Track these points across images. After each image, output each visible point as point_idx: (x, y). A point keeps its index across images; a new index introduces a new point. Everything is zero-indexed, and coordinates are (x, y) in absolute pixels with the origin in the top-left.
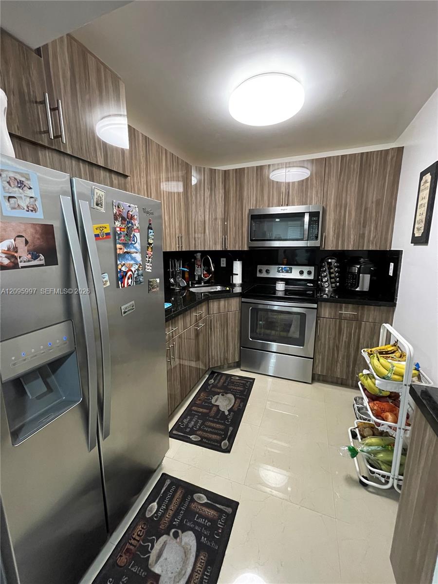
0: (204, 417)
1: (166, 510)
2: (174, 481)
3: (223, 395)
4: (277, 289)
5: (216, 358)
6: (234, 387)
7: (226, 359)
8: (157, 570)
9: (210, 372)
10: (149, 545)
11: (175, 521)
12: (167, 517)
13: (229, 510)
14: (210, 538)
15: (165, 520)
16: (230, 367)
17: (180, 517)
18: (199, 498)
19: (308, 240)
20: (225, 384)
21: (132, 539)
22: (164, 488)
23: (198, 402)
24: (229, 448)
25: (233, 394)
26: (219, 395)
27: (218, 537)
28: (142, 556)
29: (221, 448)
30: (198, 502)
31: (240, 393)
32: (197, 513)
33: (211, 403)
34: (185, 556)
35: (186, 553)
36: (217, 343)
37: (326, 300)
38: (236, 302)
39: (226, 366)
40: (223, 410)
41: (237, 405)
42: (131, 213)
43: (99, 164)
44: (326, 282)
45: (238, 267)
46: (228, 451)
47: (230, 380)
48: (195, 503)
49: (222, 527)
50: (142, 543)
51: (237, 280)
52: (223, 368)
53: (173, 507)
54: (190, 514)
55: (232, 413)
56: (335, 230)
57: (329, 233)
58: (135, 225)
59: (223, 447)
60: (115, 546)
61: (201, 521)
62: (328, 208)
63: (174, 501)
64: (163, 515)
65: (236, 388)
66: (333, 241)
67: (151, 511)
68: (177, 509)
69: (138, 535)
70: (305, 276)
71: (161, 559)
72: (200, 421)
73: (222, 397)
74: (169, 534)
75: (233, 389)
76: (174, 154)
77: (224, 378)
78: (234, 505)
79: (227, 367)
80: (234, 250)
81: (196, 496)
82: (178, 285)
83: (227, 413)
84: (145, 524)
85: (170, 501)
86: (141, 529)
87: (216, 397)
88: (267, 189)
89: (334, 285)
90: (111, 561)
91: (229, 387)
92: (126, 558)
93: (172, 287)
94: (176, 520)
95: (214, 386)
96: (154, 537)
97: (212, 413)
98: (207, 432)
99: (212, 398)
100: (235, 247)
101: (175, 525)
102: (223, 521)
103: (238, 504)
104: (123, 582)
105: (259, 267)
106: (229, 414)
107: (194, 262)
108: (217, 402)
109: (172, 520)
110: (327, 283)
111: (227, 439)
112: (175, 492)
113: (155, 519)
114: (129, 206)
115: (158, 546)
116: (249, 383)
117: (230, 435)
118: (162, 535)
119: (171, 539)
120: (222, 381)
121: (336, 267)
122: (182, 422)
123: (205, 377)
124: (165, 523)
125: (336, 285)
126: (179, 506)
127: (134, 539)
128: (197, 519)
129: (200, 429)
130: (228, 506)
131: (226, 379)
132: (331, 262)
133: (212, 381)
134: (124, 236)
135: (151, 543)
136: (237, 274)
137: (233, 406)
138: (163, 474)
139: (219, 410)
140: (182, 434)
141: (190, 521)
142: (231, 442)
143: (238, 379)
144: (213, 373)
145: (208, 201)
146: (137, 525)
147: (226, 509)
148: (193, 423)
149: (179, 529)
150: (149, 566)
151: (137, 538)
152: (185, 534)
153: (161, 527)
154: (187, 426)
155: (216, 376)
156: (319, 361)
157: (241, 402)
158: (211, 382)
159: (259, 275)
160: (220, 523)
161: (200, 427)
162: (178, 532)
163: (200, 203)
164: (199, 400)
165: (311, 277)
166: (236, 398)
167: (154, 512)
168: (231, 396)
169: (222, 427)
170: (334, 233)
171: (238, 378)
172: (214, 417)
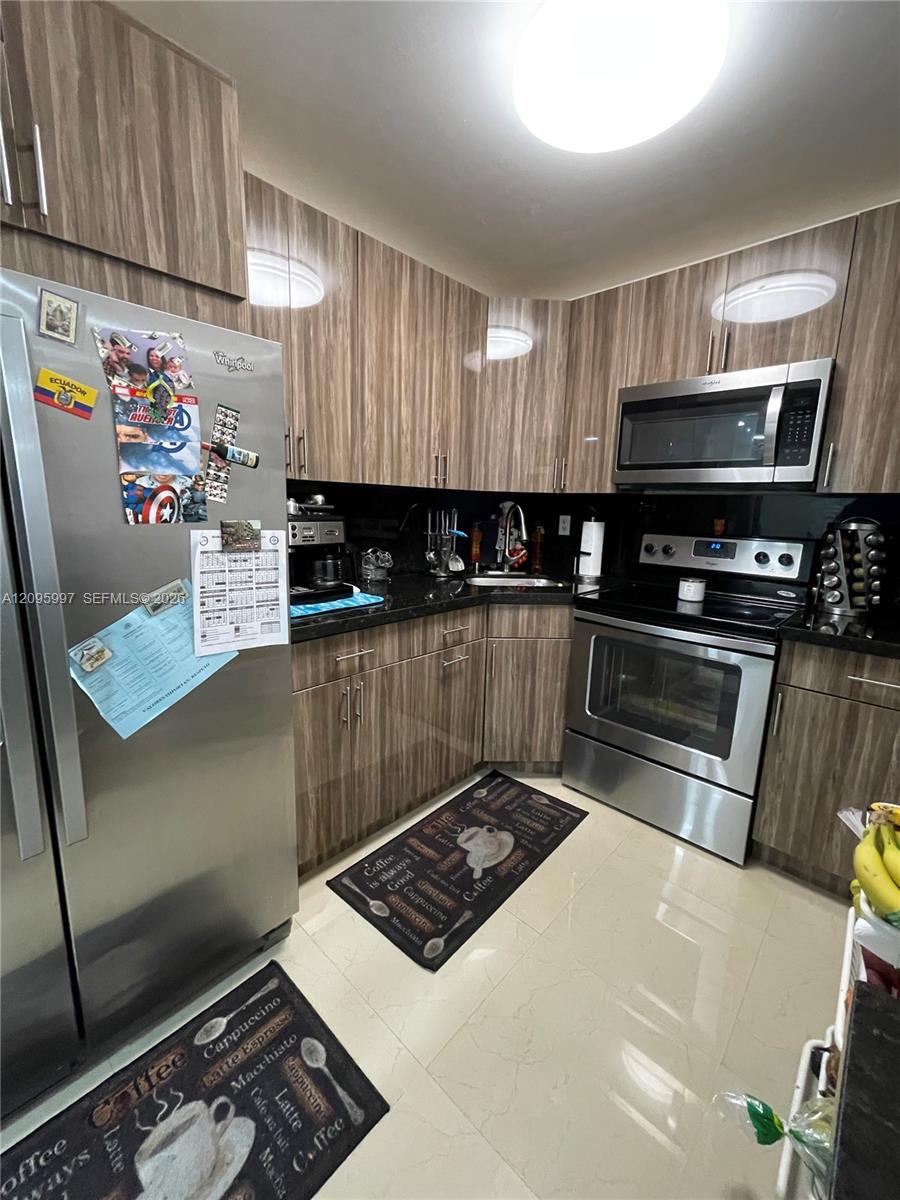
0: (423, 868)
1: (235, 1045)
2: (285, 988)
3: (490, 831)
4: (681, 596)
5: (501, 740)
6: (525, 820)
7: (526, 748)
8: (145, 1171)
9: (487, 772)
10: (163, 1106)
11: (237, 1081)
12: (227, 1063)
13: (357, 1115)
14: (282, 1162)
15: (221, 1068)
16: (539, 771)
17: (251, 1076)
18: (312, 1052)
19: (775, 466)
20: (508, 808)
21: (143, 1079)
22: (258, 995)
23: (428, 831)
24: (437, 961)
25: (514, 835)
26: (482, 827)
27: (297, 1169)
28: (138, 1125)
29: (422, 952)
30: (305, 1059)
31: (534, 836)
32: (288, 1085)
33: (454, 841)
34: (211, 1176)
35: (216, 1168)
36: (505, 706)
37: (826, 642)
38: (562, 616)
39: (529, 767)
40: (471, 865)
41: (510, 864)
42: (160, 354)
43: (153, 265)
44: (834, 588)
45: (593, 536)
46: (432, 965)
47: (526, 800)
48: (297, 1059)
49: (321, 1148)
50: (154, 1096)
51: (590, 567)
52: (523, 770)
53: (250, 1046)
54: (275, 1078)
55: (489, 879)
56: (872, 433)
57: (850, 443)
58: (179, 380)
59: (427, 953)
60: (111, 1074)
61: (286, 1107)
62: (853, 369)
63: (261, 1033)
64: (225, 1053)
65: (528, 822)
66: (861, 465)
67: (208, 1033)
68: (256, 1056)
69: (159, 1075)
70: (775, 570)
71: (164, 1154)
72: (410, 875)
73: (488, 834)
74: (209, 1104)
75: (522, 824)
76: (436, 269)
77: (513, 792)
78: (376, 1107)
79: (531, 770)
80: (581, 492)
81: (308, 1042)
82: (444, 566)
83: (477, 874)
84: (182, 1055)
85: (253, 1030)
86: (170, 1063)
87: (473, 830)
88: (672, 334)
89: (861, 601)
90: (86, 1104)
91: (515, 816)
92: (112, 1112)
93: (432, 571)
94: (240, 1077)
95: (483, 805)
96: (181, 1094)
97: (444, 866)
98: (410, 903)
99: (462, 831)
100: (583, 485)
101: (232, 1089)
102: (329, 1135)
103: (385, 1108)
104: (78, 1161)
105: (647, 539)
106: (481, 879)
107: (497, 520)
108: (470, 843)
109: (233, 1076)
110: (836, 593)
111: (445, 937)
112: (273, 1013)
113: (206, 1055)
114: (152, 338)
115: (177, 1117)
116: (567, 819)
117: (458, 928)
118: (197, 1099)
119: (209, 1116)
120: (505, 798)
121: (871, 546)
122: (372, 864)
123: (473, 779)
124: (218, 1073)
125: (869, 601)
126: (263, 1050)
127: (148, 1079)
128: (280, 1099)
129: (399, 892)
130: (359, 1103)
131: (518, 796)
132: (854, 531)
133: (484, 792)
134: (146, 410)
135: (168, 1103)
136: (589, 554)
137: (501, 863)
138: (273, 964)
139: (463, 861)
140: (358, 890)
141: (264, 1097)
142: (452, 946)
143: (546, 805)
144: (495, 774)
145: (525, 377)
146: (168, 1051)
147: (352, 1107)
148: (392, 872)
149: (234, 1103)
150: (136, 1157)
151: (154, 1080)
152: (241, 1119)
153: (205, 1079)
154: (376, 877)
155: (498, 784)
156: (773, 810)
157: (523, 860)
158: (480, 793)
159: (644, 558)
160: (323, 1137)
161: (402, 887)
162: (229, 1107)
163: (503, 380)
164: (433, 827)
165: (793, 573)
166: (517, 845)
167: (213, 1037)
168: (508, 839)
169: (449, 903)
170: (869, 442)
171: (546, 801)
172: (445, 875)
